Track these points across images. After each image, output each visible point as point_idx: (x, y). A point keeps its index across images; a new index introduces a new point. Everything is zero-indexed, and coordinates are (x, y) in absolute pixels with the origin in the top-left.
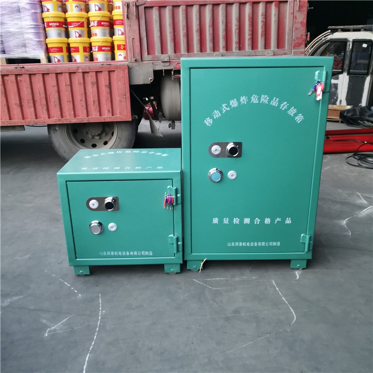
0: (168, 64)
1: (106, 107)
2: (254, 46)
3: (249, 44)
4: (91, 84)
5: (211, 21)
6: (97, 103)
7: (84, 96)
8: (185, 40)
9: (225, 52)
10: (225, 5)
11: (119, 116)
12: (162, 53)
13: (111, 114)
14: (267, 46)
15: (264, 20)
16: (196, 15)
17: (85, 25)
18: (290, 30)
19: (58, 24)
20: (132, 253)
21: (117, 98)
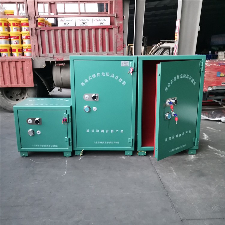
0: (53, 58)
1: (21, 79)
2: (97, 50)
3: (94, 49)
4: (13, 68)
5: (75, 38)
6: (16, 77)
7: (9, 74)
8: (61, 47)
9: (82, 52)
10: (81, 30)
11: (27, 84)
12: (50, 53)
13: (23, 83)
14: (104, 50)
15: (102, 37)
16: (67, 34)
17: (20, 38)
18: (115, 42)
19: (5, 37)
20: (48, 146)
21: (26, 75)
